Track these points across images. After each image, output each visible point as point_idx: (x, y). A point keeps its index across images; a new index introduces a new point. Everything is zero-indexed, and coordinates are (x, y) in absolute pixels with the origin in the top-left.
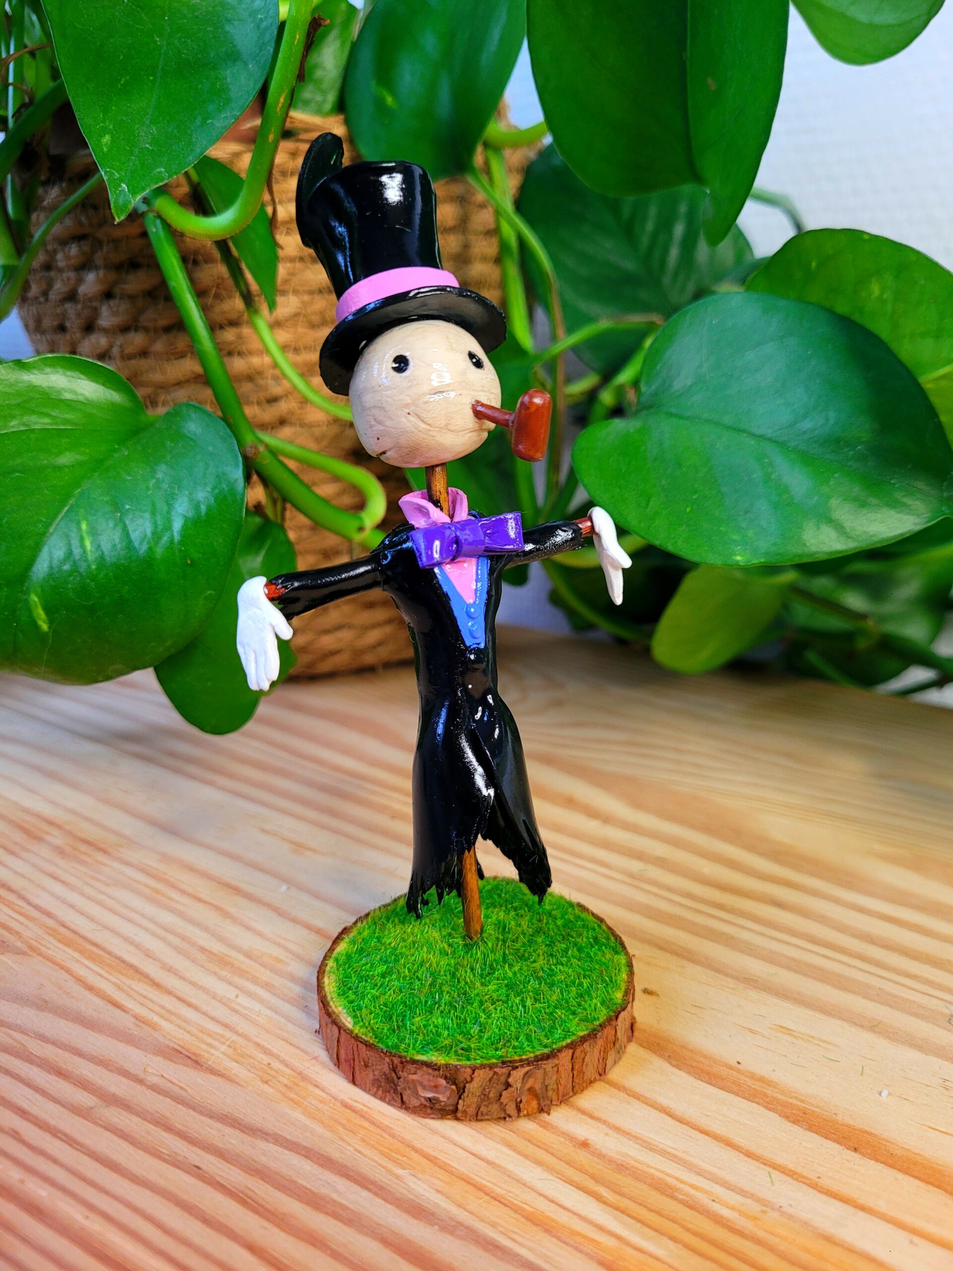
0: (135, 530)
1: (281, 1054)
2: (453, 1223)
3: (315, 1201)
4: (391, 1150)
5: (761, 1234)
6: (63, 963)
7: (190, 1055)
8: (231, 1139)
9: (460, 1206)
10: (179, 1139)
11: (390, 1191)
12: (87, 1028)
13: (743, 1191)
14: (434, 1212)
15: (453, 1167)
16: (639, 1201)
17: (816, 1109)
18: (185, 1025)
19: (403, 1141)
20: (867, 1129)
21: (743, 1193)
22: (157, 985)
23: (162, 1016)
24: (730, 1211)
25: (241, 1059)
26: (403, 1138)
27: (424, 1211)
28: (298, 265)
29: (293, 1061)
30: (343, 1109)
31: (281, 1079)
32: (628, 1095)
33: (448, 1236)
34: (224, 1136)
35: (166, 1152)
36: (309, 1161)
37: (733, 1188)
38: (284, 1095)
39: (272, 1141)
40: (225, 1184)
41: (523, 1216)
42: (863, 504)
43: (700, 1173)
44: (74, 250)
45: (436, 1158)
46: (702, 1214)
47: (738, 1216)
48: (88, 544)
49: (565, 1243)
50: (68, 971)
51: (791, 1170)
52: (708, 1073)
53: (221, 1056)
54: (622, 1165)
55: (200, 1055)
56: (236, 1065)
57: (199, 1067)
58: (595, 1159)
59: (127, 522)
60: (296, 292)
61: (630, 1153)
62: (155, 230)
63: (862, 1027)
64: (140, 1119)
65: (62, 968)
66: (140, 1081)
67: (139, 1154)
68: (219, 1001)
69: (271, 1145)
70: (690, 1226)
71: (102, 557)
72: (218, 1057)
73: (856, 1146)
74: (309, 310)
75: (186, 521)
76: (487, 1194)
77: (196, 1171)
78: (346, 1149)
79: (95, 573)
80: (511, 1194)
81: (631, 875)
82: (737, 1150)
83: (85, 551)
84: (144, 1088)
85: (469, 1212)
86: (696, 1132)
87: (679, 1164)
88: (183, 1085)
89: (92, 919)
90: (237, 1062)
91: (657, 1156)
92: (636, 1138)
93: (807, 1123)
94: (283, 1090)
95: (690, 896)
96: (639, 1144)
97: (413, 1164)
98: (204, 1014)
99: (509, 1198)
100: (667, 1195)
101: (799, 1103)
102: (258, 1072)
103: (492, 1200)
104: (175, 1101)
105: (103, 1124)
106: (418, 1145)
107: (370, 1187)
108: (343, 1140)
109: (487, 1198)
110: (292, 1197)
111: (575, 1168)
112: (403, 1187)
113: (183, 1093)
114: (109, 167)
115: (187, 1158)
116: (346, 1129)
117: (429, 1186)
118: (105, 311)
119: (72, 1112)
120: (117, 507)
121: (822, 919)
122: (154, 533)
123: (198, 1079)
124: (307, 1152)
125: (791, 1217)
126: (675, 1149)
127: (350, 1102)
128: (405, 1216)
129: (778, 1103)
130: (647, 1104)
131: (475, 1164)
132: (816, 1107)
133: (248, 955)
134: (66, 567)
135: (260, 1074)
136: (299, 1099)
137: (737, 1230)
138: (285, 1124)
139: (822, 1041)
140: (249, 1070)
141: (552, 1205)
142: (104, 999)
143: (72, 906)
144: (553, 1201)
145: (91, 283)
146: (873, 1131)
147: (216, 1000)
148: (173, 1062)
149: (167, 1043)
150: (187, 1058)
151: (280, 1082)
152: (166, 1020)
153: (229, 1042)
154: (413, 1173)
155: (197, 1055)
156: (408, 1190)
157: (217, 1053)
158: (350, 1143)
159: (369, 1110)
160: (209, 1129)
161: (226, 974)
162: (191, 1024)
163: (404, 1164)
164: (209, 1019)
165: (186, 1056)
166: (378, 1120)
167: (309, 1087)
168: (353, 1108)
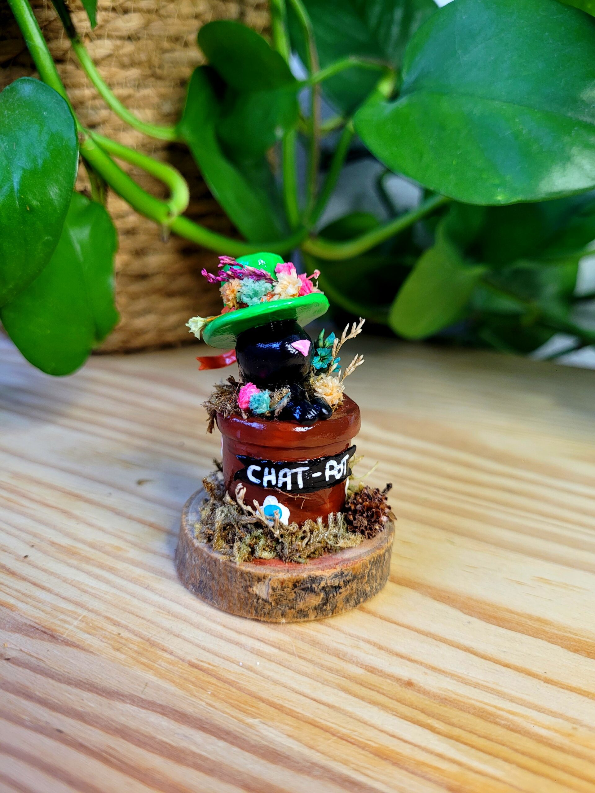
1: (130, 625)
2: (308, 764)
3: (176, 755)
4: (240, 702)
7: (46, 631)
8: (90, 702)
9: (311, 747)
11: (243, 739)
13: (552, 712)
14: (288, 755)
15: (298, 713)
16: (468, 729)
17: (588, 640)
18: (40, 605)
19: (251, 694)
21: (553, 714)
22: (13, 574)
23: (18, 599)
25: (93, 631)
26: (248, 690)
27: (279, 755)
29: (140, 630)
30: (191, 668)
31: (131, 646)
32: (436, 640)
33: (306, 777)
34: (83, 700)
35: (28, 719)
36: (165, 717)
39: (128, 701)
40: (88, 746)
41: (371, 752)
43: (512, 700)
45: (282, 706)
46: (524, 735)
49: (413, 773)
51: (585, 691)
52: (495, 618)
53: (75, 629)
54: (446, 699)
55: (55, 630)
56: (88, 636)
57: (54, 640)
58: (422, 696)
61: (450, 688)
68: (70, 584)
69: (128, 705)
70: (518, 747)
72: (72, 631)
75: (25, 173)
76: (334, 735)
77: (59, 736)
78: (197, 703)
80: (356, 734)
82: (536, 678)
85: (321, 753)
86: (499, 666)
87: (493, 694)
88: (40, 657)
90: (90, 634)
91: (472, 688)
92: (451, 675)
93: (585, 651)
94: (134, 655)
96: (456, 680)
97: (262, 713)
98: (57, 595)
99: (354, 737)
100: (490, 722)
101: (573, 636)
102: (109, 642)
103: (340, 740)
104: (34, 672)
106: (264, 695)
107: (225, 737)
108: (195, 696)
109: (335, 738)
111: (406, 705)
112: (257, 735)
113: (42, 664)
115: (49, 724)
117: (280, 732)
121: (545, 500)
124: (162, 709)
126: (487, 682)
127: (196, 662)
128: (263, 761)
129: (557, 637)
130: (453, 646)
131: (318, 708)
132: (588, 638)
133: (92, 546)
135: (112, 643)
136: (149, 662)
138: (139, 685)
139: (575, 587)
140: (101, 641)
144: (394, 737)
147: (67, 583)
148: (32, 637)
149: (24, 621)
150: (43, 633)
151: (130, 649)
152: (22, 601)
153: (81, 617)
154: (263, 721)
155: (52, 630)
156: (262, 738)
157: (71, 628)
158: (201, 698)
159: (215, 668)
160: (67, 694)
161: (75, 562)
162: (45, 604)
163: (253, 713)
164: (61, 600)
165: (42, 631)
166: (224, 676)
167: (158, 652)
168: (200, 667)
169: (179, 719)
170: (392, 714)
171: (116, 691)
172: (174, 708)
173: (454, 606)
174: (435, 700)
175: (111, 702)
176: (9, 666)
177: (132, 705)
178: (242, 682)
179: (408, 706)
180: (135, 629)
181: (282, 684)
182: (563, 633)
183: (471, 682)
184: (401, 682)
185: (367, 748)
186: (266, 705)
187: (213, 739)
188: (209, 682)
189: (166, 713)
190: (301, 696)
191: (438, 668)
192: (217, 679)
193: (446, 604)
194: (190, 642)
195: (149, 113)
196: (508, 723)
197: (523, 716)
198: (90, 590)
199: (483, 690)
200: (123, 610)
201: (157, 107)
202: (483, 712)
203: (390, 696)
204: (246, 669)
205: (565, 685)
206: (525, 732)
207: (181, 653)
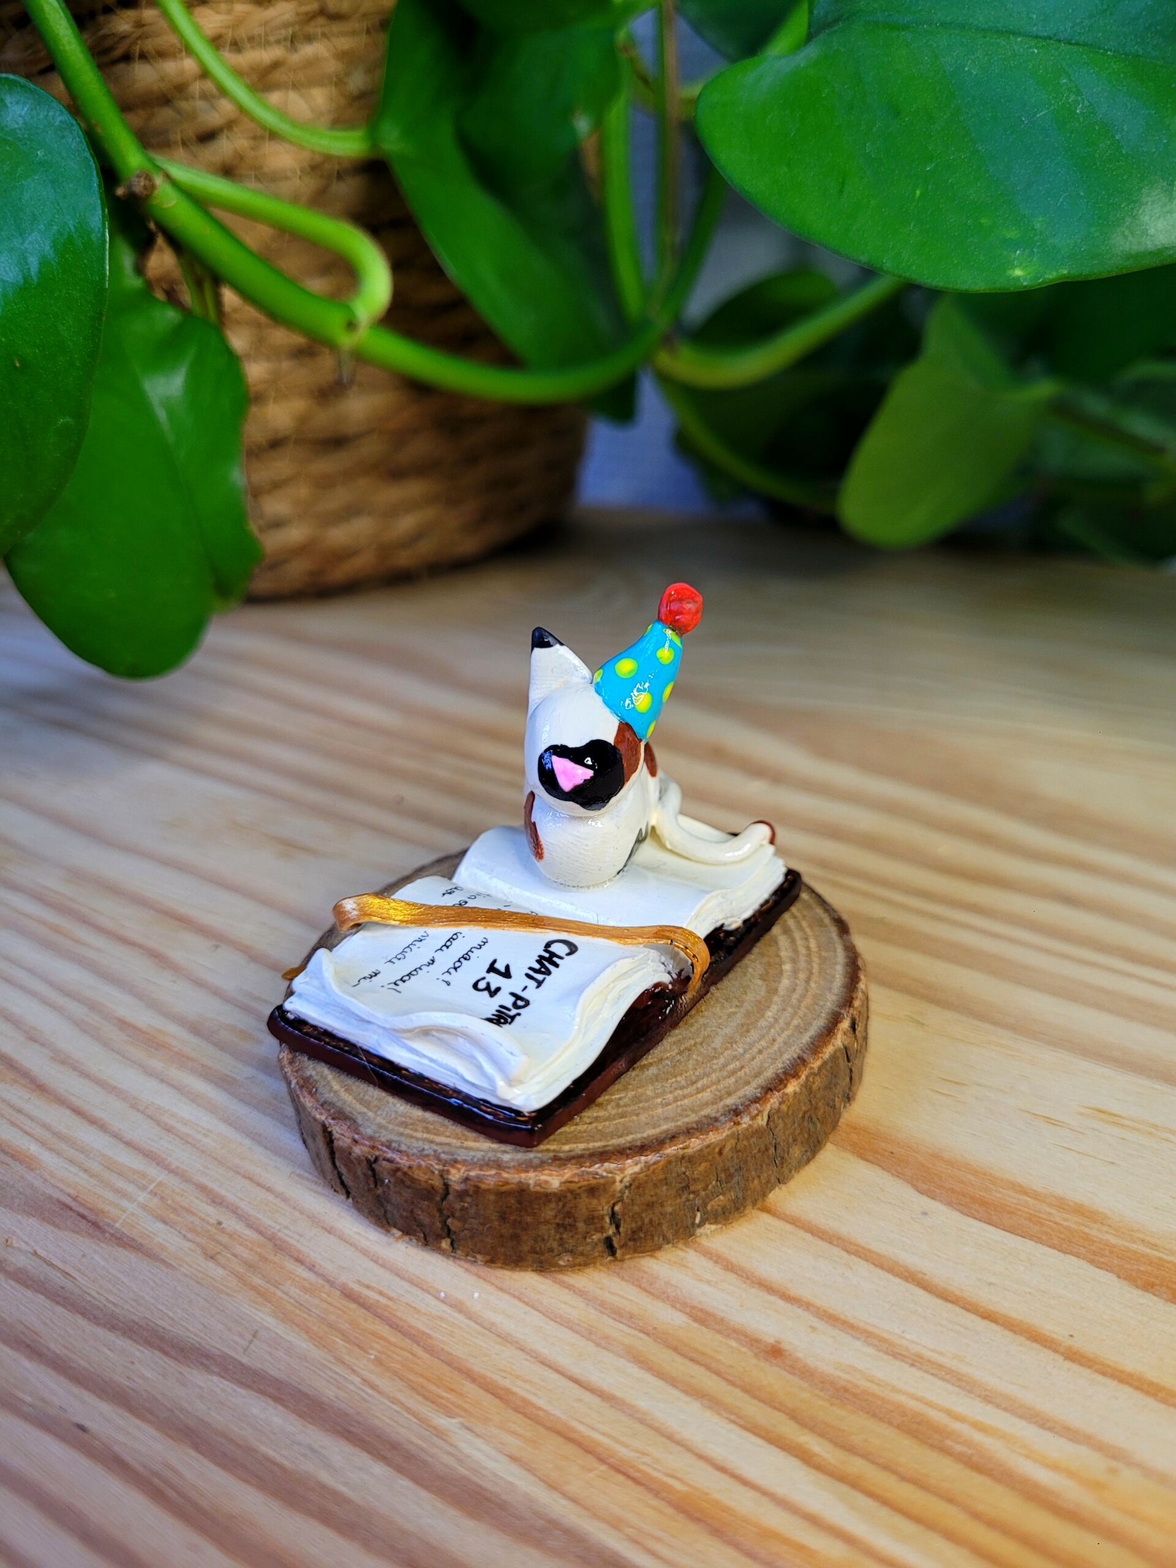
1: (243, 1205)
2: (541, 1523)
4: (428, 1380)
5: (1114, 1518)
7: (86, 1213)
8: (145, 1369)
9: (552, 1486)
11: (424, 1462)
13: (1068, 1429)
14: (505, 1502)
15: (539, 1409)
16: (882, 1461)
18: (81, 1157)
19: (452, 1363)
21: (1071, 1435)
22: (40, 1088)
23: (43, 1144)
24: (1054, 1475)
25: (172, 1216)
26: (449, 1354)
27: (488, 1500)
29: (258, 1216)
30: (344, 1302)
31: (239, 1250)
32: (848, 1252)
34: (133, 1363)
36: (280, 1408)
37: (1051, 1425)
38: (240, 1278)
39: (216, 1370)
40: (130, 1461)
41: (671, 1503)
43: (989, 1397)
45: (509, 1391)
46: (1000, 1481)
51: (1151, 1384)
52: (984, 1203)
53: (139, 1212)
54: (846, 1390)
55: (102, 1211)
56: (160, 1226)
57: (98, 1233)
58: (796, 1380)
61: (859, 1365)
68: (143, 1113)
69: (215, 1378)
70: (980, 1508)
72: (133, 1214)
76: (602, 1460)
77: (79, 1436)
78: (346, 1379)
80: (646, 1459)
82: (1050, 1348)
84: (2, 1278)
85: (570, 1498)
86: (973, 1317)
87: (948, 1382)
88: (68, 1269)
90: (165, 1222)
91: (906, 1366)
92: (867, 1335)
93: (1168, 1287)
94: (242, 1271)
96: (875, 1346)
97: (466, 1406)
98: (117, 1136)
99: (643, 1467)
100: (932, 1446)
101: (1148, 1251)
102: (198, 1240)
103: (612, 1473)
104: (53, 1300)
106: (477, 1366)
107: (388, 1455)
108: (343, 1363)
109: (603, 1468)
111: (760, 1400)
112: (450, 1454)
113: (69, 1285)
115: (64, 1411)
116: (348, 1340)
117: (495, 1449)
123: (97, 1257)
124: (278, 1390)
126: (940, 1353)
127: (357, 1288)
128: (453, 1512)
129: (1111, 1252)
130: (881, 1267)
131: (580, 1400)
135: (203, 1241)
136: (268, 1286)
138: (242, 1336)
139: (1171, 1132)
140: (185, 1236)
141: (723, 1477)
144: (722, 1470)
147: (138, 1110)
148: (56, 1226)
149: (48, 1192)
150: (79, 1218)
151: (235, 1256)
152: (51, 1149)
153: (154, 1184)
154: (466, 1424)
155: (98, 1212)
156: (460, 1461)
157: (131, 1207)
158: (355, 1368)
159: (390, 1303)
160: (107, 1351)
161: (157, 1064)
162: (91, 1155)
163: (450, 1405)
164: (122, 1146)
165: (79, 1214)
166: (405, 1321)
167: (286, 1263)
168: (361, 1300)
169: (305, 1412)
170: (727, 1418)
171: (197, 1345)
172: (300, 1387)
173: (899, 1175)
174: (822, 1390)
175: (183, 1369)
176: (8, 1288)
177: (223, 1377)
178: (440, 1337)
179: (764, 1401)
180: (252, 1212)
181: (517, 1342)
182: (1127, 1244)
183: (906, 1353)
184: (758, 1348)
185: (664, 1494)
186: (476, 1387)
187: (363, 1458)
188: (374, 1334)
189: (283, 1397)
190: (550, 1371)
191: (842, 1317)
192: (391, 1326)
193: (884, 1169)
194: (351, 1245)
195: (320, 97)
196: (970, 1452)
197: (1003, 1436)
198: (178, 1126)
199: (926, 1372)
200: (235, 1171)
201: (339, 81)
202: (919, 1424)
203: (731, 1379)
204: (451, 1306)
205: (1109, 1366)
206: (1002, 1473)
207: (329, 1268)
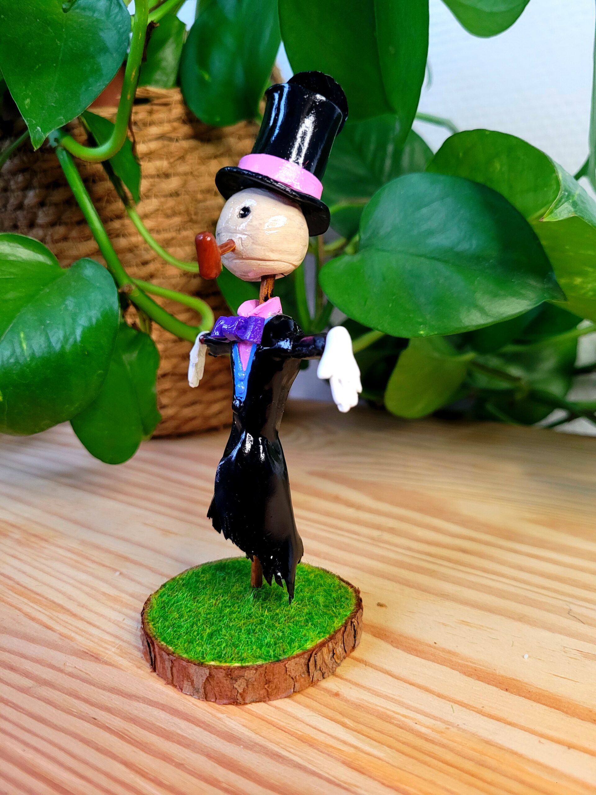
0: (53, 336)
2: (253, 744)
3: (167, 735)
5: (445, 741)
6: (17, 605)
7: (93, 654)
8: (116, 701)
9: (257, 734)
10: (83, 703)
11: (214, 727)
12: (30, 642)
13: (434, 717)
14: (241, 738)
15: (254, 711)
16: (370, 726)
17: (481, 667)
18: (90, 637)
20: (514, 677)
21: (435, 718)
22: (74, 615)
23: (76, 633)
24: (426, 729)
27: (235, 737)
28: (157, 180)
33: (249, 751)
34: (112, 700)
35: (74, 710)
36: (164, 712)
37: (429, 715)
40: (111, 727)
41: (296, 738)
42: (495, 295)
43: (408, 707)
44: (20, 178)
47: (431, 732)
48: (24, 346)
49: (321, 752)
50: (20, 610)
51: (464, 704)
52: (416, 650)
53: (112, 654)
54: (360, 706)
55: (99, 654)
56: (120, 658)
57: (98, 661)
58: (343, 703)
59: (48, 332)
60: (156, 196)
61: (365, 698)
62: (63, 157)
63: (513, 619)
64: (60, 693)
65: (16, 608)
66: (61, 671)
67: (59, 713)
69: (141, 704)
70: (401, 739)
71: (33, 353)
72: (110, 655)
73: (507, 688)
74: (165, 207)
75: (84, 328)
76: (274, 726)
77: (94, 721)
79: (29, 363)
80: (289, 725)
81: (373, 539)
82: (432, 693)
83: (23, 350)
84: (64, 675)
85: (263, 737)
86: (407, 684)
87: (395, 703)
88: (88, 672)
89: (36, 579)
90: (122, 657)
91: (381, 699)
92: (368, 689)
93: (477, 675)
95: (409, 549)
96: (370, 692)
97: (229, 711)
98: (103, 630)
99: (288, 728)
100: (387, 722)
101: (472, 664)
103: (278, 729)
104: (82, 681)
105: (37, 696)
107: (202, 725)
109: (274, 728)
110: (153, 733)
111: (330, 709)
112: (222, 724)
113: (88, 677)
114: (30, 118)
115: (88, 714)
117: (238, 723)
118: (41, 214)
119: (18, 690)
120: (42, 322)
121: (491, 558)
122: (65, 337)
123: (98, 668)
124: (163, 707)
125: (464, 731)
126: (394, 695)
128: (222, 741)
129: (459, 665)
130: (377, 669)
132: (483, 666)
134: (12, 360)
137: (430, 740)
138: (150, 691)
139: (488, 628)
140: (129, 662)
141: (315, 730)
142: (41, 625)
143: (24, 573)
144: (315, 728)
145: (31, 197)
146: (518, 679)
148: (83, 659)
149: (79, 648)
152: (79, 635)
154: (228, 716)
155: (97, 654)
156: (225, 726)
157: (109, 653)
160: (103, 696)
161: (117, 607)
162: (94, 636)
163: (223, 711)
164: (105, 634)
165: (91, 655)
169: (173, 714)
170: (318, 714)
171: (135, 694)
172: (171, 706)
173: (387, 642)
174: (352, 706)
175: (131, 702)
177: (144, 704)
179: (331, 709)
182: (464, 662)
183: (382, 695)
184: (331, 694)
185: (295, 735)
187: (193, 726)
189: (165, 709)
193: (381, 639)
196: (400, 723)
197: (411, 719)
199: (389, 700)
202: (384, 715)
203: (321, 703)
205: (452, 699)
206: (409, 729)
